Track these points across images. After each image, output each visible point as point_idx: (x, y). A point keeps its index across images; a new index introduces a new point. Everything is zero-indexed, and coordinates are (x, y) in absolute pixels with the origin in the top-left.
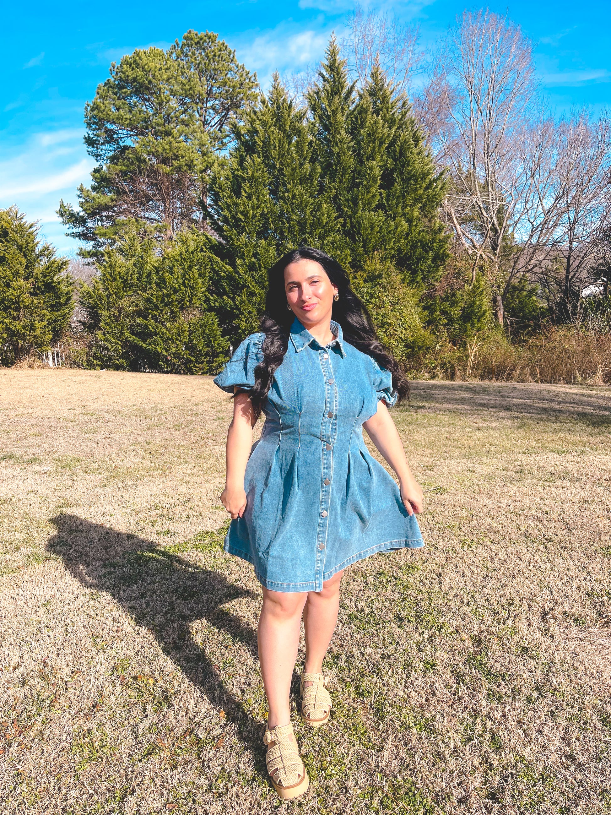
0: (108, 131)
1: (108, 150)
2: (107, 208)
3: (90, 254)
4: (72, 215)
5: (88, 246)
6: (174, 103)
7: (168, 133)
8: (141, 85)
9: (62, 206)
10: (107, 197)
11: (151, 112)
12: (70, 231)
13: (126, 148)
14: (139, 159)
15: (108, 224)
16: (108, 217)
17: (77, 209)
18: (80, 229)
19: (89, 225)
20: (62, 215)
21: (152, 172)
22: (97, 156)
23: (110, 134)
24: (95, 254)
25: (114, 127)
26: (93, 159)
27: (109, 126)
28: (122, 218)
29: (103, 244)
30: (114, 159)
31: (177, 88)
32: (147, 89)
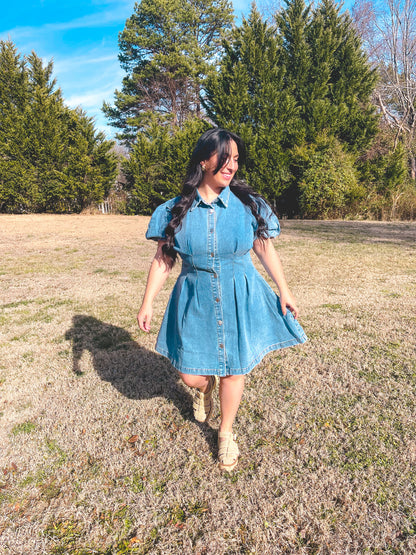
0: (133, 50)
1: (134, 64)
2: (132, 105)
3: (122, 137)
4: (111, 111)
5: (121, 132)
6: (177, 28)
7: (173, 50)
8: (155, 17)
9: (104, 105)
10: (132, 98)
11: (162, 35)
12: (109, 122)
13: (146, 62)
14: (154, 69)
15: (132, 116)
16: (133, 111)
17: (114, 107)
18: (116, 120)
19: (123, 117)
20: (105, 111)
21: (163, 79)
22: (126, 68)
23: (135, 52)
24: (126, 137)
25: (137, 48)
26: (124, 71)
27: (134, 47)
28: (142, 111)
29: (130, 130)
30: (137, 70)
31: (179, 16)
32: (159, 18)
